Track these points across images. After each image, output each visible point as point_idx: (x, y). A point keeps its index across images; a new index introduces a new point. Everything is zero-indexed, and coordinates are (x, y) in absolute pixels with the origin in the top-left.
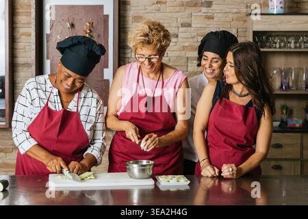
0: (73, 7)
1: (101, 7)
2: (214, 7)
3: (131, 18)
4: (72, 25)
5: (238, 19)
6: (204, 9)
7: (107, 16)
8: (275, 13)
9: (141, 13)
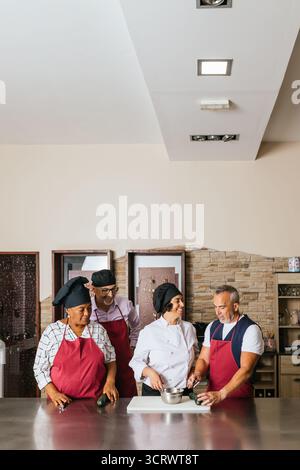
0: (151, 269)
1: (174, 269)
2: (250, 268)
3: (193, 277)
4: (154, 281)
5: (267, 276)
6: (243, 269)
7: (177, 275)
8: (293, 270)
9: (200, 272)
